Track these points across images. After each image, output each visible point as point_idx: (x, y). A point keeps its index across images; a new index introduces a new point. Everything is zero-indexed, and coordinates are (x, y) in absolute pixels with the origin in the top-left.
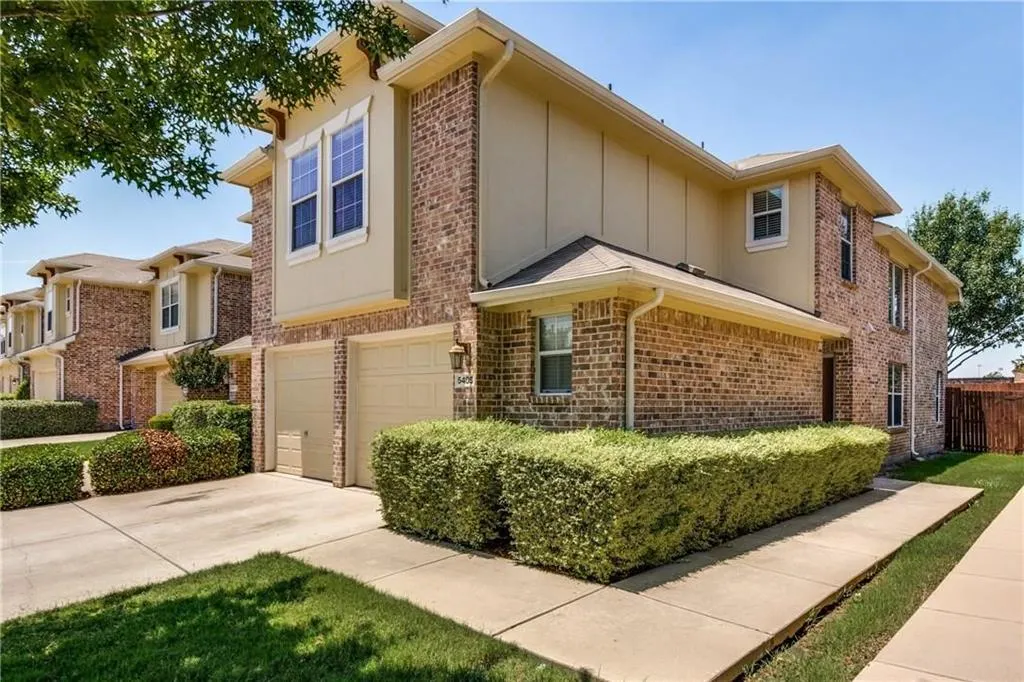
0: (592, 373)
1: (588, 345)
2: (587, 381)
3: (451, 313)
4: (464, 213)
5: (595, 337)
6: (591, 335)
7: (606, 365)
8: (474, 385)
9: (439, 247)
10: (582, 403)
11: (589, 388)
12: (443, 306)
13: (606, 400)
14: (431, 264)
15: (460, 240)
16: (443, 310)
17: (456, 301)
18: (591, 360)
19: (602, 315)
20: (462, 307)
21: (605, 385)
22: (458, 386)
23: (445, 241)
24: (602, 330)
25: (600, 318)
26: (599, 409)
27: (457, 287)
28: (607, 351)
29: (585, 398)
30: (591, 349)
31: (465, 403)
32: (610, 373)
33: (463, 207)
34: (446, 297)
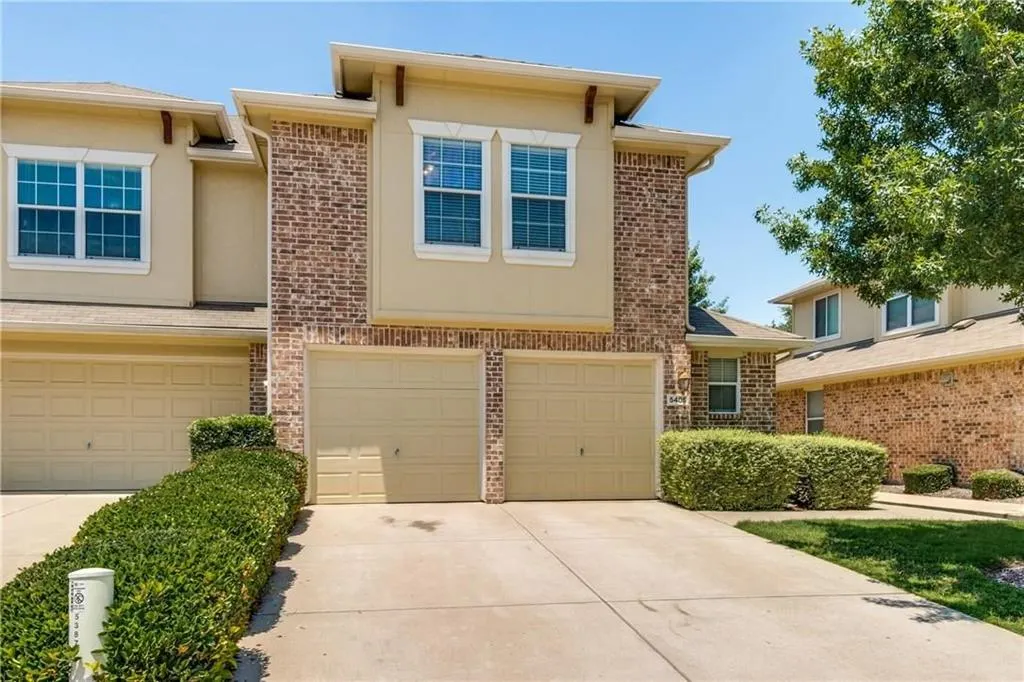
0: (758, 400)
1: (755, 381)
2: (755, 404)
3: (663, 346)
4: (676, 270)
5: (760, 376)
6: (757, 375)
7: (768, 395)
8: (687, 404)
9: (647, 290)
10: (751, 419)
11: (756, 409)
12: (652, 339)
13: (769, 417)
14: (637, 302)
15: (672, 291)
16: (652, 342)
17: (667, 337)
18: (757, 391)
19: (765, 362)
20: (674, 342)
21: (767, 408)
22: (669, 404)
23: (654, 287)
24: (765, 372)
25: (763, 364)
26: (763, 423)
27: (669, 327)
28: (769, 386)
29: (753, 416)
30: (757, 384)
31: (678, 417)
32: (771, 400)
33: (676, 265)
34: (656, 332)
